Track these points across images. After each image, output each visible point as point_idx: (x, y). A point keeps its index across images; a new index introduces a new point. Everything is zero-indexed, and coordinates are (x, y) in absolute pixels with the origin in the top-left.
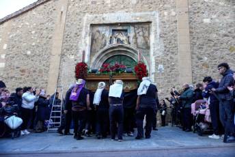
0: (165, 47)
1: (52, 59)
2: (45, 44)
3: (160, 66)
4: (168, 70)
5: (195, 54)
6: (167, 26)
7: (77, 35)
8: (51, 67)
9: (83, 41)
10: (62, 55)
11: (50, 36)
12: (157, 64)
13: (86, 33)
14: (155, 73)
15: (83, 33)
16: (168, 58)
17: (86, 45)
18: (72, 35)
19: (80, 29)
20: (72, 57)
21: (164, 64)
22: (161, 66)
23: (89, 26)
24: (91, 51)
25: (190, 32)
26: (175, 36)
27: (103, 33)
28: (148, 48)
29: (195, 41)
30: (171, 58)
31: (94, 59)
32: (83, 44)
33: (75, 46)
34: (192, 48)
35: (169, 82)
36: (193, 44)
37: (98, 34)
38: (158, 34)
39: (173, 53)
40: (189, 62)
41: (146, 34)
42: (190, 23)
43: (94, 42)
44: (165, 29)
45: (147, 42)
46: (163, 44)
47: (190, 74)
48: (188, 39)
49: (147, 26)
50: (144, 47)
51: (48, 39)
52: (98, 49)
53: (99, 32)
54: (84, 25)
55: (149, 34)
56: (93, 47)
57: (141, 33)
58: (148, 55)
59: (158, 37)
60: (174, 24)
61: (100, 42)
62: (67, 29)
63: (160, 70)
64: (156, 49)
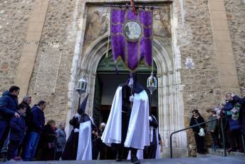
0: (194, 33)
1: (26, 47)
2: (17, 28)
3: (187, 59)
4: (201, 66)
5: (237, 44)
6: (195, 7)
7: (66, 16)
8: (22, 59)
9: (74, 23)
10: (41, 43)
11: (25, 17)
12: (183, 57)
13: (80, 14)
14: (181, 70)
15: (75, 14)
16: (199, 49)
17: (79, 29)
18: (59, 16)
19: (71, 9)
20: (57, 46)
21: (194, 58)
22: (189, 60)
23: (84, 5)
24: (85, 39)
25: (227, 16)
26: (207, 20)
27: (104, 15)
28: (169, 35)
29: (235, 27)
30: (203, 49)
31: (89, 49)
32: (74, 28)
33: (62, 31)
34: (232, 36)
35: (202, 83)
36: (233, 32)
37: (96, 16)
38: (183, 17)
39: (205, 42)
40: (231, 54)
41: (165, 18)
42: (225, 4)
43: (90, 26)
44: (192, 11)
45: (166, 28)
46: (190, 30)
47: (234, 72)
48: (225, 24)
49: (166, 7)
50: (163, 35)
51: (22, 21)
52: (95, 35)
53: (97, 13)
54: (77, 4)
55: (169, 18)
56: (89, 33)
57: (158, 16)
58: (170, 45)
59: (183, 20)
60: (204, 5)
61: (99, 26)
62: (52, 8)
63: (189, 65)
64: (181, 36)
